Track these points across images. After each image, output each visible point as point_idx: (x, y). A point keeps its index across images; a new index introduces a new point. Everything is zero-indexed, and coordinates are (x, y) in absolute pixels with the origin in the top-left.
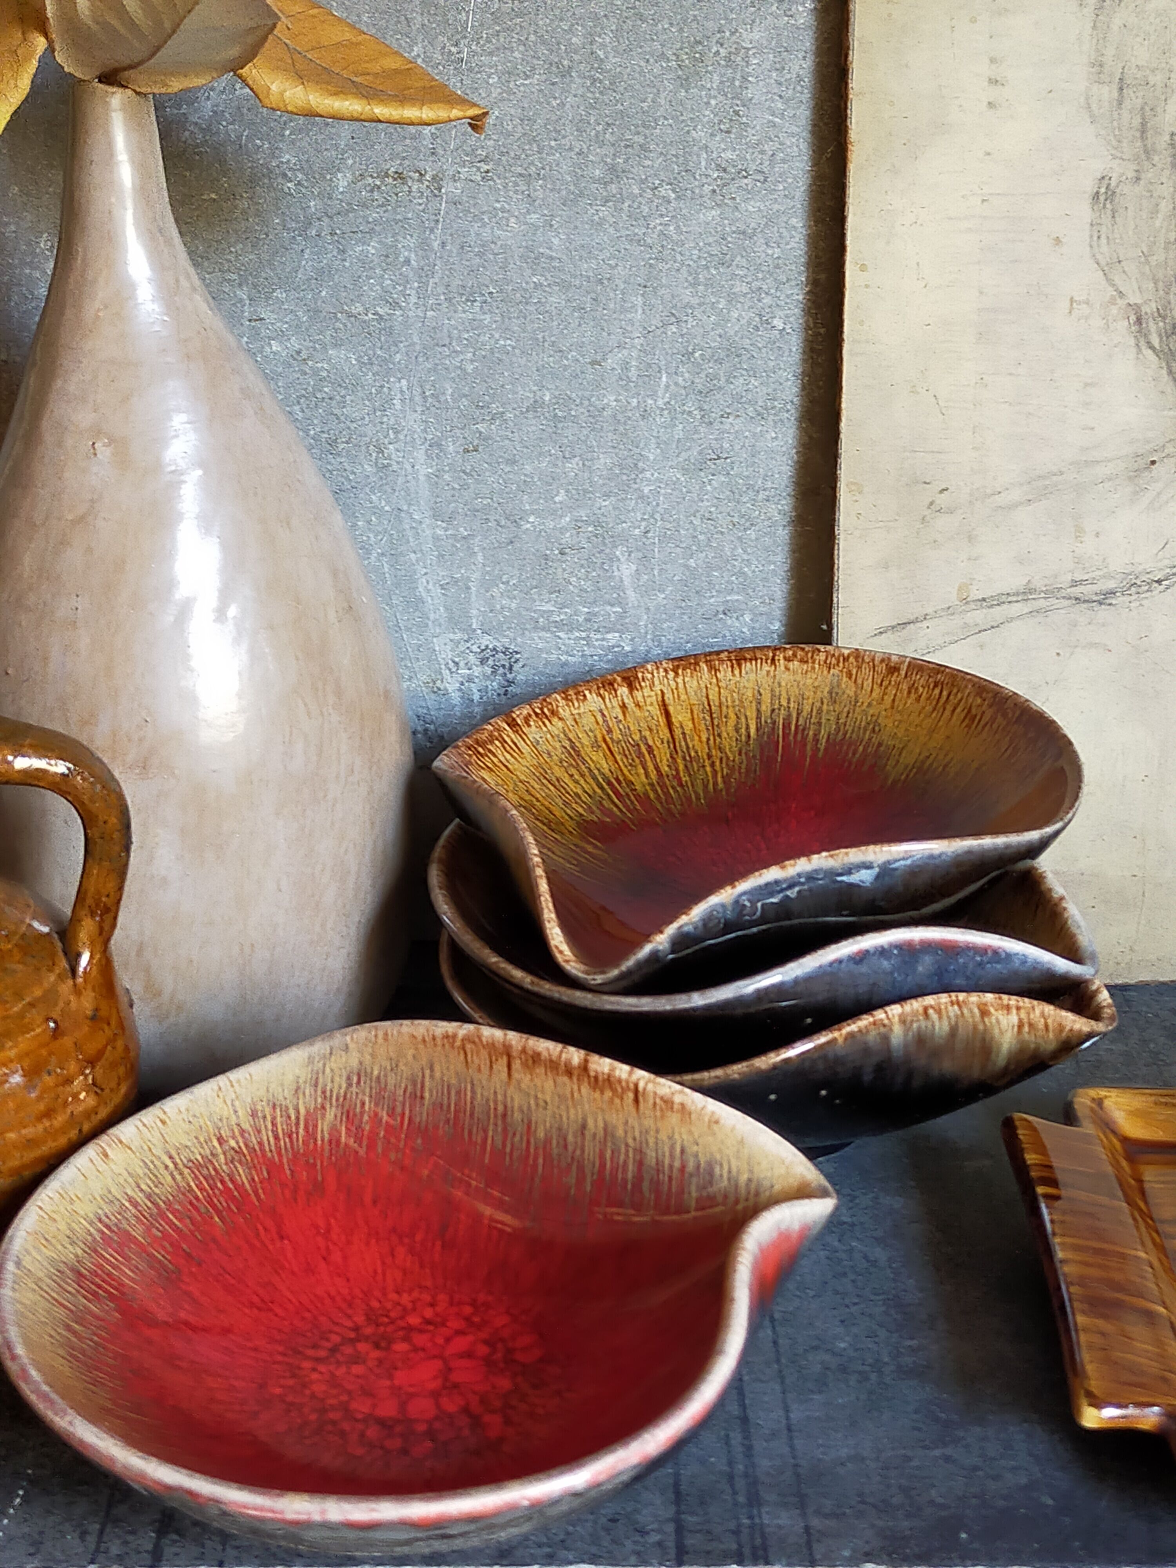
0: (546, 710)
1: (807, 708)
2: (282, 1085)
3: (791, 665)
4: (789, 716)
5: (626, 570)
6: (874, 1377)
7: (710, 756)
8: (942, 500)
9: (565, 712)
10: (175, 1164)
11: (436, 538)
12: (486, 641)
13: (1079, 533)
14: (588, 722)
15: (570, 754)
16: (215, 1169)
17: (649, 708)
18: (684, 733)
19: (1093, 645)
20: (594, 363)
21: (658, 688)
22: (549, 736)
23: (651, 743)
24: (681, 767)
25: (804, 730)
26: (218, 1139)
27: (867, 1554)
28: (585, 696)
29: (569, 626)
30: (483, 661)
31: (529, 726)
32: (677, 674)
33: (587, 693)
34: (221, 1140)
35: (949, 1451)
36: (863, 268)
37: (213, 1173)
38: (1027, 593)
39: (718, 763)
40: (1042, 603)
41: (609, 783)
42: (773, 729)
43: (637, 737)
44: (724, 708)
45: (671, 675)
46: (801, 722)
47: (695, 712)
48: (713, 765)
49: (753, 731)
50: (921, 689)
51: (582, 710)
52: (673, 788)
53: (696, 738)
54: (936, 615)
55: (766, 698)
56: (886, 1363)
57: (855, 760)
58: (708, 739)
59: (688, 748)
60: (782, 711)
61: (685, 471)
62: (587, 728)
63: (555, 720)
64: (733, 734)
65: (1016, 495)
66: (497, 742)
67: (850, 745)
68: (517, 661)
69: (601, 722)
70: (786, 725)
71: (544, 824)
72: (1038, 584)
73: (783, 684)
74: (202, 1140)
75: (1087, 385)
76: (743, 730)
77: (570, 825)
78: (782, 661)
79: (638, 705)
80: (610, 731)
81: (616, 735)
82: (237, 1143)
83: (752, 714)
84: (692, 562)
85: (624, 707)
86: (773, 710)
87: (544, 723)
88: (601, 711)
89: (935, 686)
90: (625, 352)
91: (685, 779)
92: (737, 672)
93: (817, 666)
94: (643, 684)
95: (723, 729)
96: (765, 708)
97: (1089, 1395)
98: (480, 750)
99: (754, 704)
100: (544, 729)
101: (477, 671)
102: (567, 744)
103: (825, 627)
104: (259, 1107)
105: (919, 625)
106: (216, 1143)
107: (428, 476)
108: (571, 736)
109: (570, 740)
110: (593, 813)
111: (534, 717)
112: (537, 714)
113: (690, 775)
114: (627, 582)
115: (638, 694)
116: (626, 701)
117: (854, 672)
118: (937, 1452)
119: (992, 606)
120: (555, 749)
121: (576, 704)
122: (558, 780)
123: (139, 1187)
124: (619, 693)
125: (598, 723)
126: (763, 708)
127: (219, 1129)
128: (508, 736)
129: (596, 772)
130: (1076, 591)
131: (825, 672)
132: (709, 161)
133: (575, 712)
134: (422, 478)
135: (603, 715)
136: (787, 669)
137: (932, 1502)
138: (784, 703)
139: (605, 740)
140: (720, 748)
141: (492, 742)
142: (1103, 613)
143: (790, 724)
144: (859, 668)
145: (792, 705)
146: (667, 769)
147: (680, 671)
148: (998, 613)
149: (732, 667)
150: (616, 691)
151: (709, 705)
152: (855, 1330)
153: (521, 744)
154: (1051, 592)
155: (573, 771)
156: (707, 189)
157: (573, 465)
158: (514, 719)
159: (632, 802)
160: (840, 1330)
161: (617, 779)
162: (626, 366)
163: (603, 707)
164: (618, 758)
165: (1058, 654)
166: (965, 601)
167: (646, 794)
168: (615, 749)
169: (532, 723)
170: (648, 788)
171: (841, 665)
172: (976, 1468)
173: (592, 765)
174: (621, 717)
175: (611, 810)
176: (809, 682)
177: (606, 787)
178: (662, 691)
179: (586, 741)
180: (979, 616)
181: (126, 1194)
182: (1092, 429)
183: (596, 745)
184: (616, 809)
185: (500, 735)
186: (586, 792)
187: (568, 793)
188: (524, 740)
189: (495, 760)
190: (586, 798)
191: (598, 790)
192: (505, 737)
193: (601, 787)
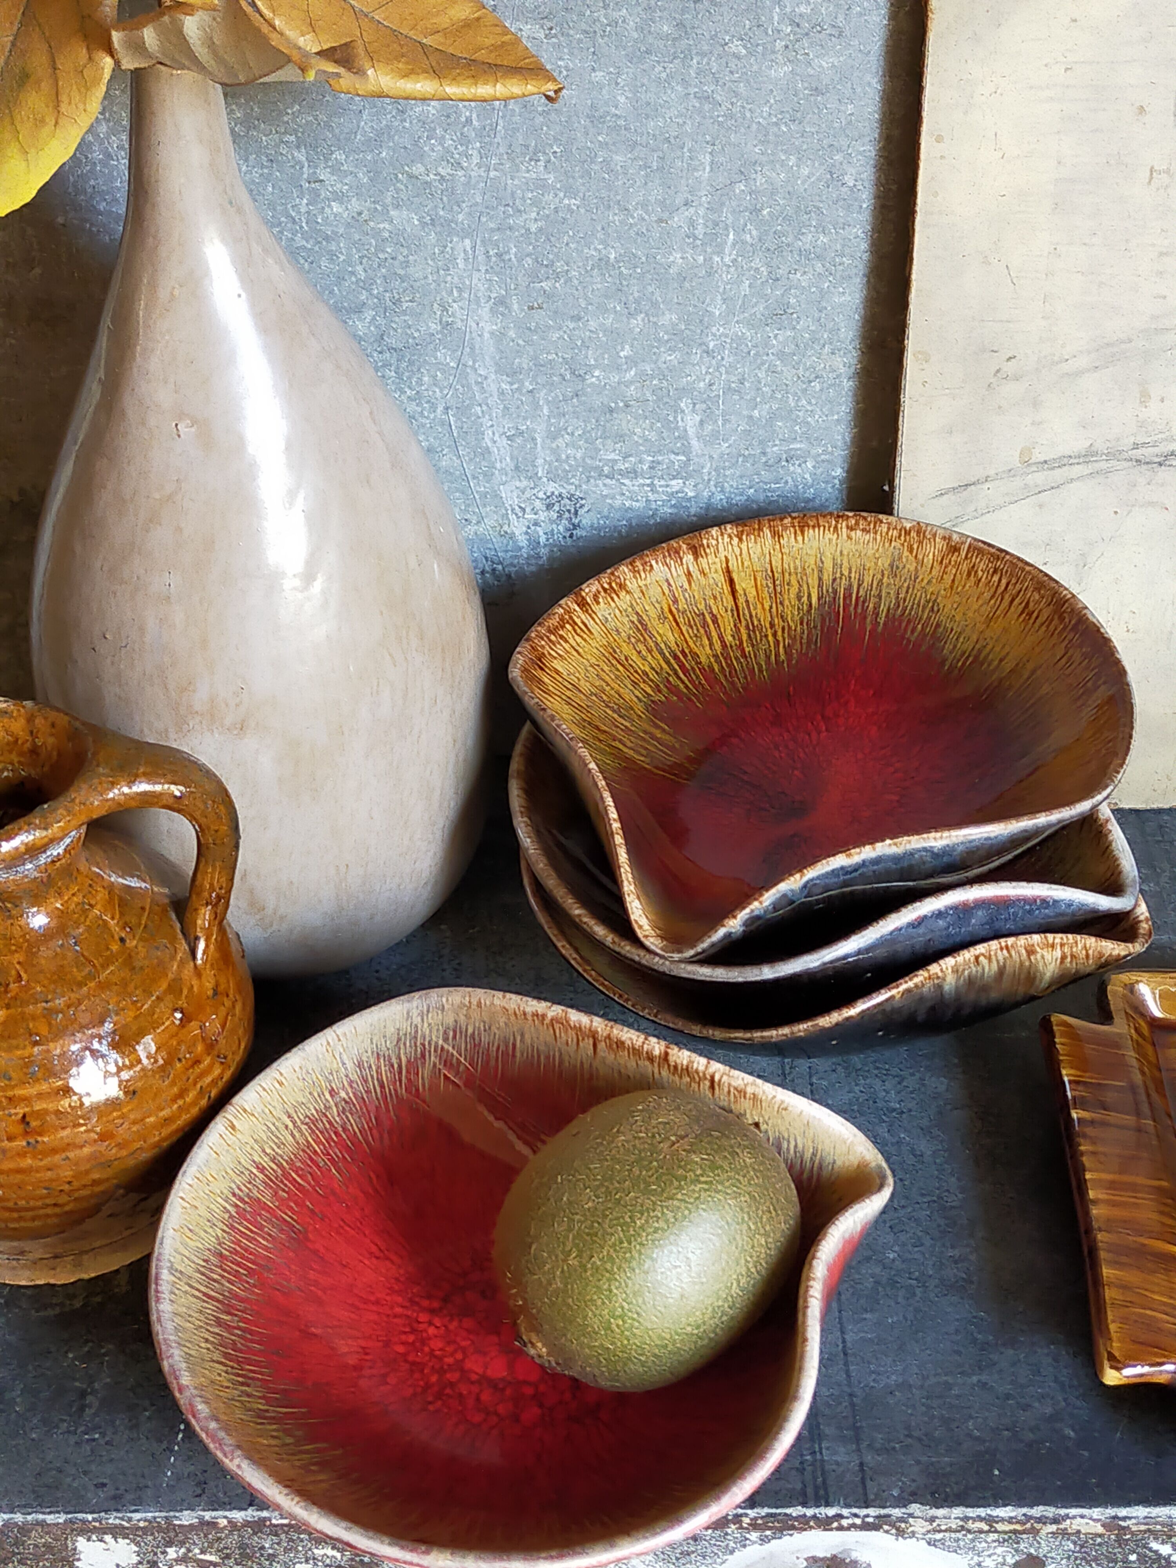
0: (614, 585)
1: (867, 579)
2: (385, 1036)
3: (853, 534)
4: (851, 585)
5: (690, 422)
6: (918, 1291)
7: (772, 625)
8: (1009, 368)
9: (632, 585)
10: (294, 1123)
11: (502, 393)
12: (552, 487)
13: (1144, 398)
14: (654, 592)
15: (638, 629)
16: (330, 1123)
17: (715, 576)
18: (747, 601)
19: (1151, 504)
20: (660, 220)
21: (722, 554)
22: (617, 611)
23: (715, 611)
24: (745, 637)
25: (864, 602)
26: (330, 1093)
27: (913, 1494)
28: (651, 566)
29: (633, 473)
30: (549, 507)
31: (598, 603)
32: (741, 540)
33: (653, 562)
34: (332, 1092)
35: (984, 1378)
36: (939, 139)
37: (328, 1126)
38: (1088, 456)
39: (780, 633)
40: (1103, 465)
41: (676, 657)
42: (834, 599)
43: (702, 607)
44: (787, 575)
45: (736, 540)
46: (861, 593)
47: (759, 579)
48: (775, 635)
49: (814, 600)
50: (980, 573)
51: (648, 581)
52: (736, 658)
53: (759, 606)
54: (997, 477)
55: (828, 565)
56: (930, 1276)
57: (913, 639)
58: (771, 607)
59: (751, 616)
60: (844, 581)
61: (750, 325)
62: (654, 600)
63: (623, 594)
64: (795, 602)
65: (1083, 362)
66: (567, 626)
67: (909, 621)
68: (582, 506)
69: (667, 592)
70: (848, 596)
71: (614, 711)
72: (1100, 446)
73: (845, 552)
74: (316, 1095)
75: (1161, 254)
76: (805, 599)
77: (639, 708)
78: (844, 530)
79: (703, 572)
80: (675, 601)
81: (682, 605)
82: (347, 1094)
83: (814, 582)
84: (756, 413)
85: (689, 574)
86: (834, 580)
87: (612, 599)
88: (667, 581)
89: (995, 572)
90: (692, 210)
91: (748, 649)
92: (800, 538)
93: (878, 537)
94: (708, 551)
95: (786, 597)
96: (827, 577)
97: (1111, 1357)
98: (553, 637)
99: (816, 572)
100: (613, 604)
101: (543, 516)
102: (635, 619)
103: (886, 488)
104: (365, 1059)
105: (979, 486)
106: (328, 1096)
107: (492, 333)
108: (638, 609)
109: (637, 613)
110: (660, 691)
111: (603, 593)
112: (605, 590)
113: (753, 645)
114: (691, 432)
115: (703, 561)
116: (691, 569)
117: (915, 546)
118: (975, 1379)
119: (1053, 468)
120: (623, 624)
121: (643, 575)
122: (627, 659)
123: (264, 1151)
124: (684, 561)
125: (664, 594)
126: (825, 577)
127: (330, 1082)
128: (579, 617)
129: (663, 646)
130: (1137, 453)
131: (887, 545)
132: (783, 16)
133: (641, 583)
134: (486, 335)
135: (669, 584)
136: (850, 538)
137: (970, 1435)
138: (846, 573)
139: (671, 611)
140: (782, 617)
141: (563, 627)
142: (1163, 473)
143: (851, 595)
144: (920, 543)
145: (853, 575)
146: (731, 639)
147: (744, 537)
148: (1059, 475)
149: (795, 533)
150: (681, 559)
151: (772, 571)
152: (903, 1237)
153: (591, 623)
154: (1112, 455)
155: (641, 647)
156: (779, 45)
157: (638, 322)
158: (583, 598)
159: (697, 677)
160: (890, 1238)
161: (683, 652)
162: (692, 223)
163: (669, 575)
164: (684, 629)
165: (1116, 513)
166: (1027, 463)
167: (711, 667)
168: (681, 620)
169: (601, 600)
170: (712, 660)
171: (902, 538)
172: (1008, 1396)
173: (659, 638)
174: (686, 586)
175: (677, 687)
176: (870, 552)
177: (672, 661)
178: (726, 557)
179: (653, 613)
180: (1040, 478)
181: (254, 1161)
182: (1165, 297)
183: (662, 617)
184: (682, 686)
185: (571, 618)
186: (653, 669)
187: (636, 672)
188: (593, 619)
189: (566, 646)
190: (652, 675)
191: (665, 666)
192: (575, 618)
193: (668, 663)
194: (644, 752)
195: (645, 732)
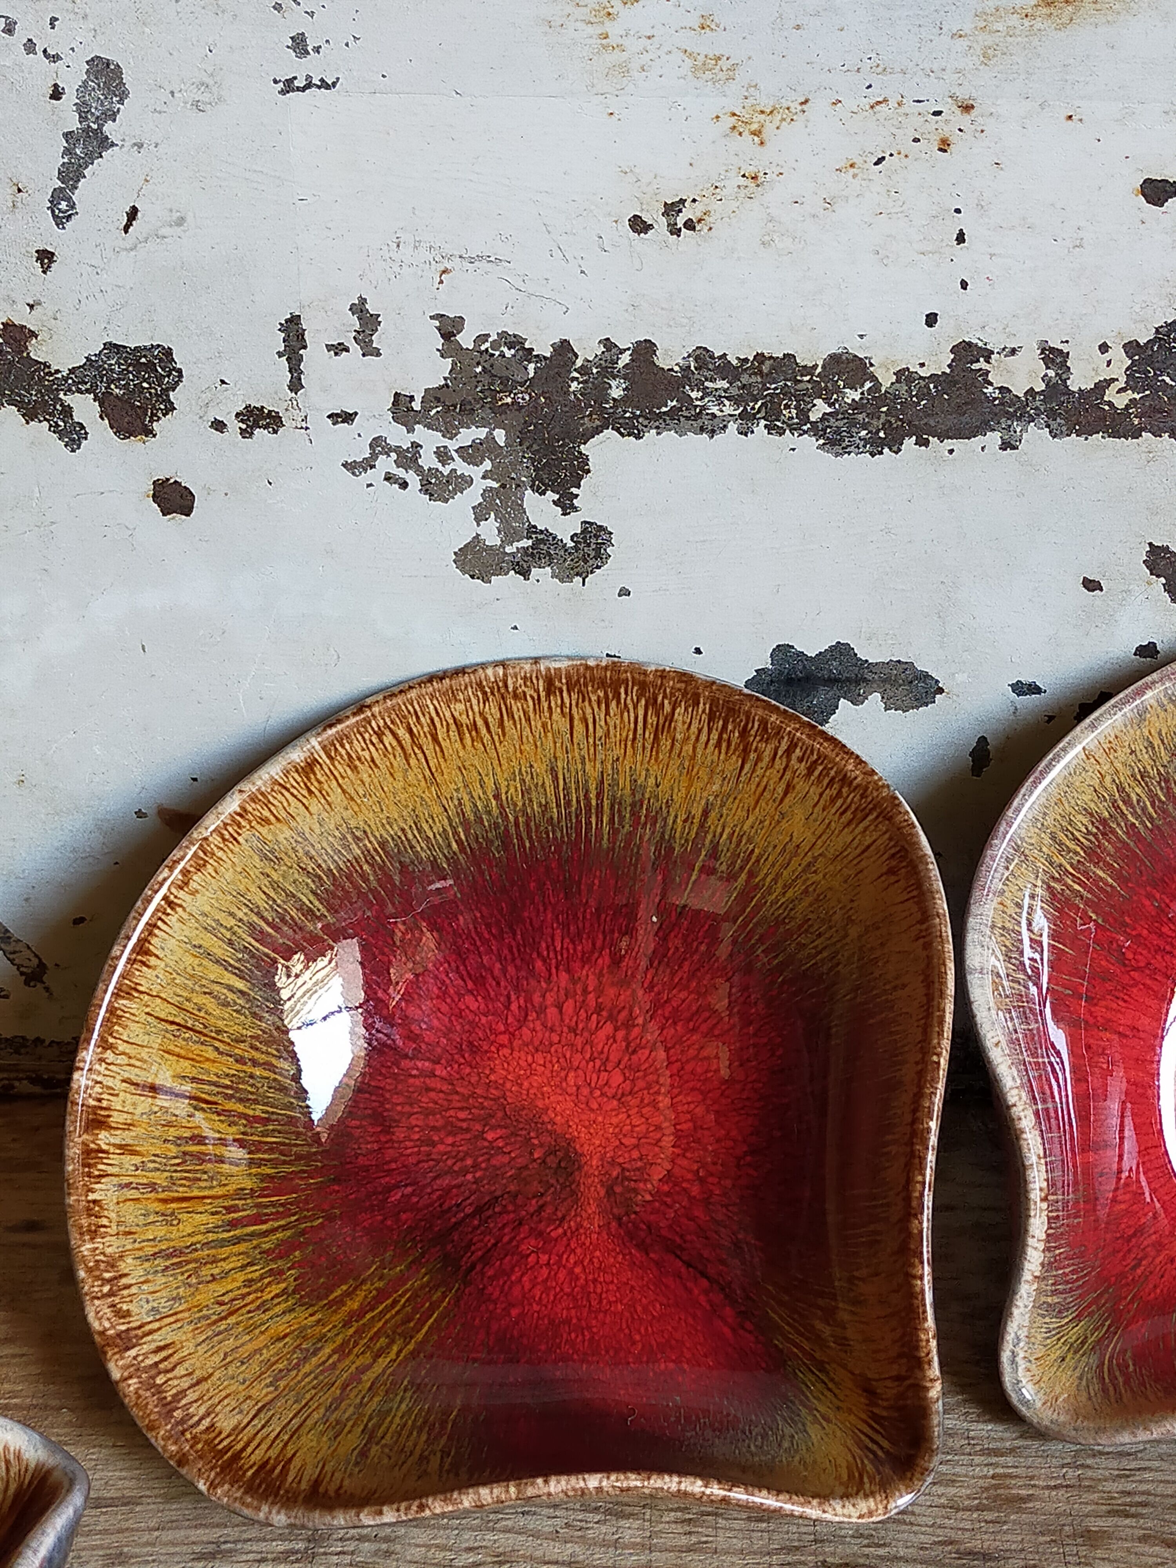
0: (107, 1275)
1: (259, 899)
3: (193, 885)
4: (251, 926)
7: (240, 1060)
9: (111, 1245)
14: (132, 1214)
15: (179, 1265)
17: (138, 1111)
18: (194, 1080)
21: (117, 1084)
22: (145, 1287)
23: (188, 1134)
24: (240, 1108)
25: (283, 920)
31: (128, 1313)
32: (111, 1047)
33: (91, 1197)
39: (256, 1055)
41: (233, 1224)
42: (253, 956)
43: (173, 1150)
44: (188, 1005)
45: (109, 1055)
46: (268, 916)
47: (172, 1047)
48: (255, 1063)
49: (240, 985)
50: (366, 754)
51: (113, 1215)
52: (264, 1134)
53: (206, 1065)
55: (209, 941)
57: (374, 884)
58: (217, 1049)
59: (215, 1084)
60: (240, 931)
62: (141, 1220)
63: (122, 1267)
64: (226, 1013)
66: (159, 1381)
67: (349, 877)
69: (135, 1194)
70: (261, 937)
73: (207, 909)
76: (231, 996)
77: (303, 1318)
78: (181, 894)
79: (128, 1126)
80: (153, 1187)
81: (160, 1179)
83: (215, 972)
85: (125, 1149)
86: (230, 943)
87: (128, 1287)
88: (122, 1186)
89: (380, 735)
91: (258, 1111)
92: (153, 961)
93: (220, 854)
94: (105, 1104)
95: (213, 1020)
96: (220, 950)
99: (205, 962)
100: (134, 1290)
102: (161, 1263)
108: (150, 1251)
109: (155, 1256)
110: (281, 1272)
111: (117, 1300)
112: (111, 1294)
113: (256, 1102)
115: (116, 1118)
116: (117, 1141)
117: (266, 813)
120: (166, 1286)
121: (105, 1222)
122: (221, 1304)
124: (104, 1147)
125: (138, 1200)
126: (219, 952)
128: (146, 1356)
129: (212, 1237)
131: (236, 849)
133: (113, 1230)
135: (128, 1185)
136: (194, 893)
138: (232, 922)
139: (164, 1201)
140: (237, 1041)
141: (161, 1389)
143: (262, 932)
144: (267, 804)
145: (240, 914)
146: (234, 1129)
147: (111, 1040)
149: (144, 963)
150: (101, 1150)
151: (172, 1023)
153: (158, 1340)
155: (206, 1273)
158: (119, 1335)
159: (273, 1204)
161: (229, 1210)
163: (115, 1180)
164: (196, 1193)
167: (264, 1178)
168: (182, 1191)
169: (126, 1307)
170: (253, 1171)
171: (243, 823)
173: (200, 1237)
174: (137, 1160)
175: (283, 1242)
176: (229, 876)
177: (238, 1232)
178: (123, 1081)
179: (160, 1231)
183: (170, 1218)
184: (279, 1235)
185: (147, 1369)
186: (243, 1267)
187: (243, 1296)
188: (150, 1333)
189: (191, 1396)
190: (254, 1272)
191: (242, 1247)
192: (149, 1362)
193: (238, 1240)
194: (383, 1341)
195: (347, 1324)
